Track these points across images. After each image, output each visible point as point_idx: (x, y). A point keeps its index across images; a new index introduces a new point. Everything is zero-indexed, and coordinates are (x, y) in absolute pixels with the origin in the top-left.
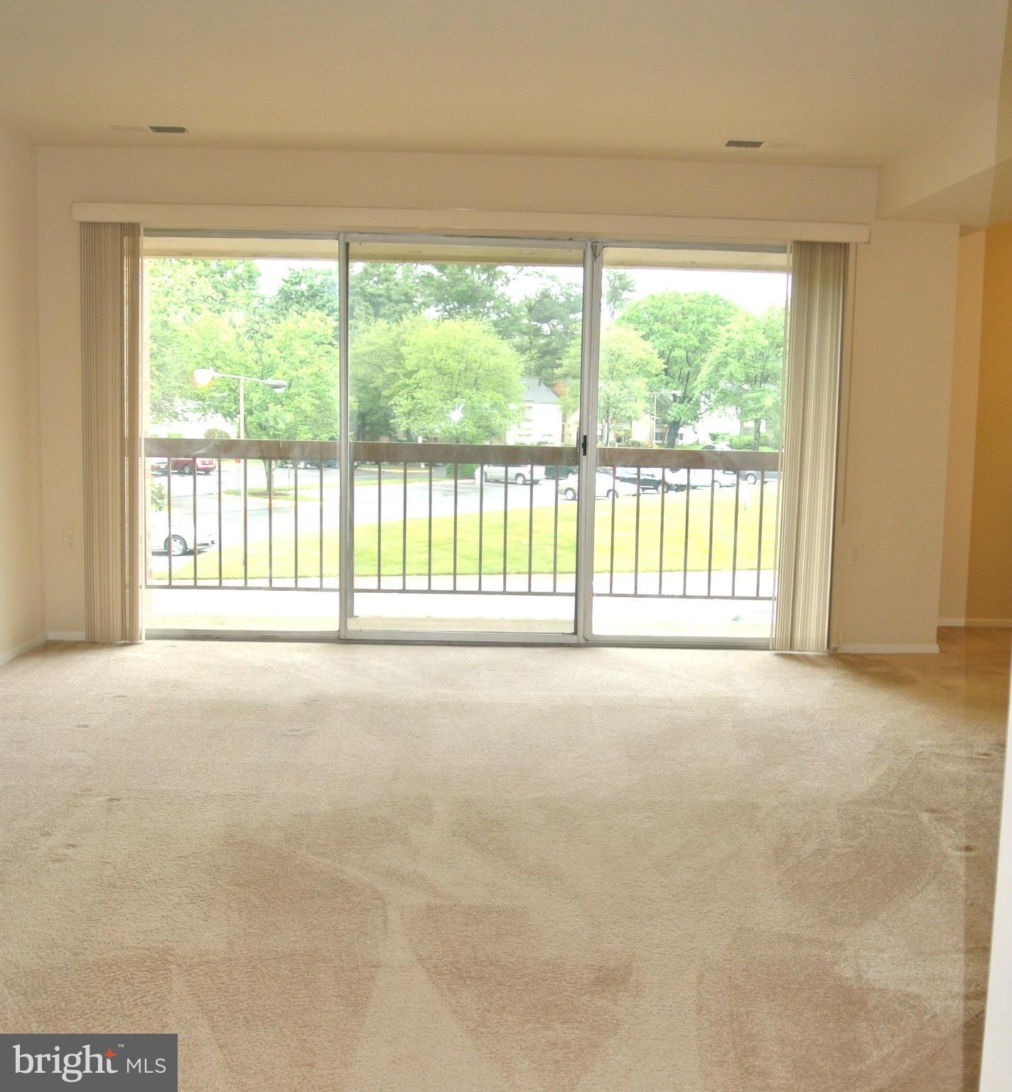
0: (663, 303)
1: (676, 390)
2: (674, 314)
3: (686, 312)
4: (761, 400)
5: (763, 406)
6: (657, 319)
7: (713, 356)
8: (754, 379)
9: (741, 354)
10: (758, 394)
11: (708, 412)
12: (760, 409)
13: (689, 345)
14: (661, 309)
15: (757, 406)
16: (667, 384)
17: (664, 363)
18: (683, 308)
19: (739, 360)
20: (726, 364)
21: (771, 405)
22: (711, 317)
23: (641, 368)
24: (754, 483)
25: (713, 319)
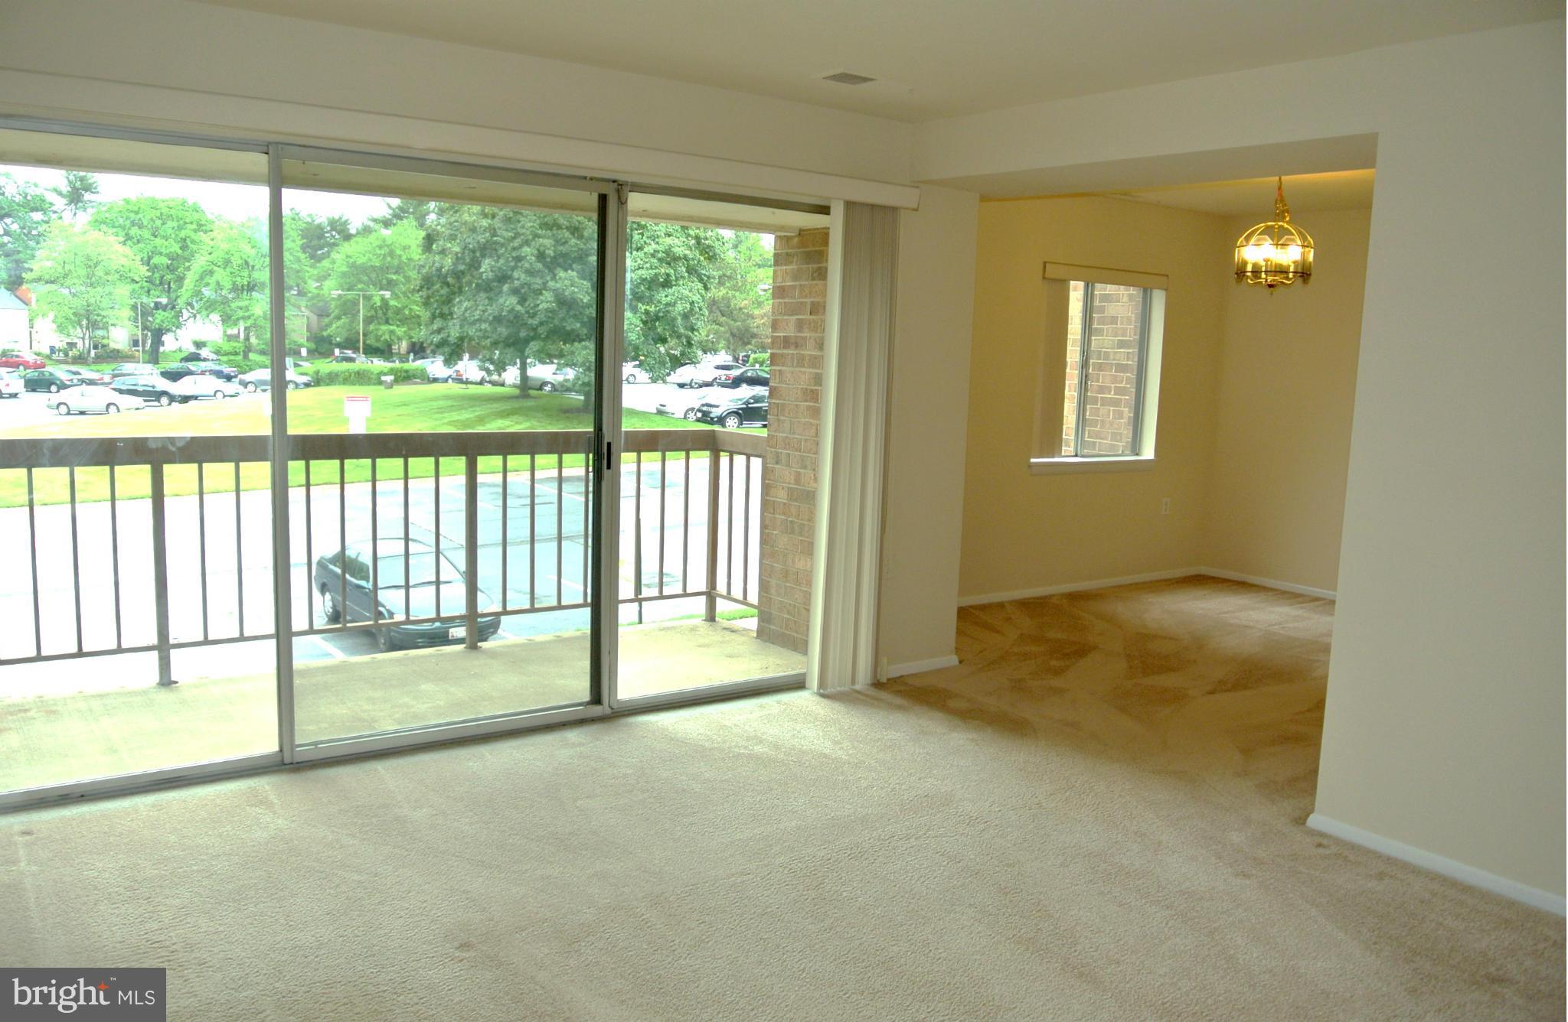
0: (139, 208)
1: (158, 297)
2: (152, 220)
3: (164, 217)
4: (250, 308)
5: (253, 315)
6: (133, 224)
7: (199, 263)
8: (240, 288)
9: (227, 263)
10: (246, 303)
11: (192, 319)
12: (249, 317)
13: (171, 252)
14: (137, 213)
15: (246, 314)
16: (149, 291)
17: (147, 270)
18: (161, 213)
19: (224, 268)
20: (211, 273)
21: (261, 314)
22: (191, 223)
23: (124, 277)
24: (255, 392)
25: (194, 226)
